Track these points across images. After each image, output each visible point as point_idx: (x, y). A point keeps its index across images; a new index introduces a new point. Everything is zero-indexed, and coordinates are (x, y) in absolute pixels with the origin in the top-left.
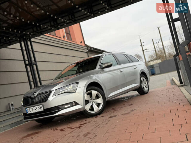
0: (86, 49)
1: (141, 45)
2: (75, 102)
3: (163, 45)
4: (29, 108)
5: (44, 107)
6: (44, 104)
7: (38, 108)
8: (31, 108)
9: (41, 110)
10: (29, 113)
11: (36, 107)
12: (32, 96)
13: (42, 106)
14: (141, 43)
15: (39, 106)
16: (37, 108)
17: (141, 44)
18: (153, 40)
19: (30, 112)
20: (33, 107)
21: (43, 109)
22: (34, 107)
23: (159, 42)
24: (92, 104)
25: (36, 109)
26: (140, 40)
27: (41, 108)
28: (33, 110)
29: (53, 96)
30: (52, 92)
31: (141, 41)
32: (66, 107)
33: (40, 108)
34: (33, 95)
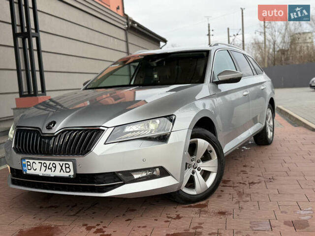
0: (124, 23)
1: (209, 35)
2: (161, 168)
3: (243, 41)
4: (31, 161)
5: (78, 168)
6: (79, 159)
7: (58, 168)
8: (37, 162)
9: (66, 175)
10: (28, 172)
11: (52, 162)
12: (45, 131)
13: (71, 163)
14: (209, 31)
15: (61, 163)
16: (55, 167)
17: (209, 33)
18: (228, 29)
19: (32, 172)
20: (43, 162)
21: (72, 173)
22: (48, 163)
23: (237, 34)
24: (193, 173)
25: (53, 169)
26: (209, 25)
27: (68, 170)
28: (43, 168)
29: (105, 144)
30: (104, 130)
31: (209, 27)
32: (136, 176)
33: (64, 168)
34: (49, 128)
